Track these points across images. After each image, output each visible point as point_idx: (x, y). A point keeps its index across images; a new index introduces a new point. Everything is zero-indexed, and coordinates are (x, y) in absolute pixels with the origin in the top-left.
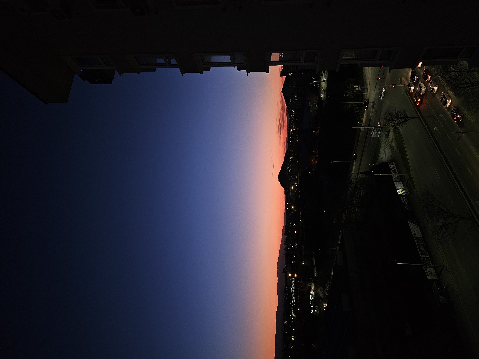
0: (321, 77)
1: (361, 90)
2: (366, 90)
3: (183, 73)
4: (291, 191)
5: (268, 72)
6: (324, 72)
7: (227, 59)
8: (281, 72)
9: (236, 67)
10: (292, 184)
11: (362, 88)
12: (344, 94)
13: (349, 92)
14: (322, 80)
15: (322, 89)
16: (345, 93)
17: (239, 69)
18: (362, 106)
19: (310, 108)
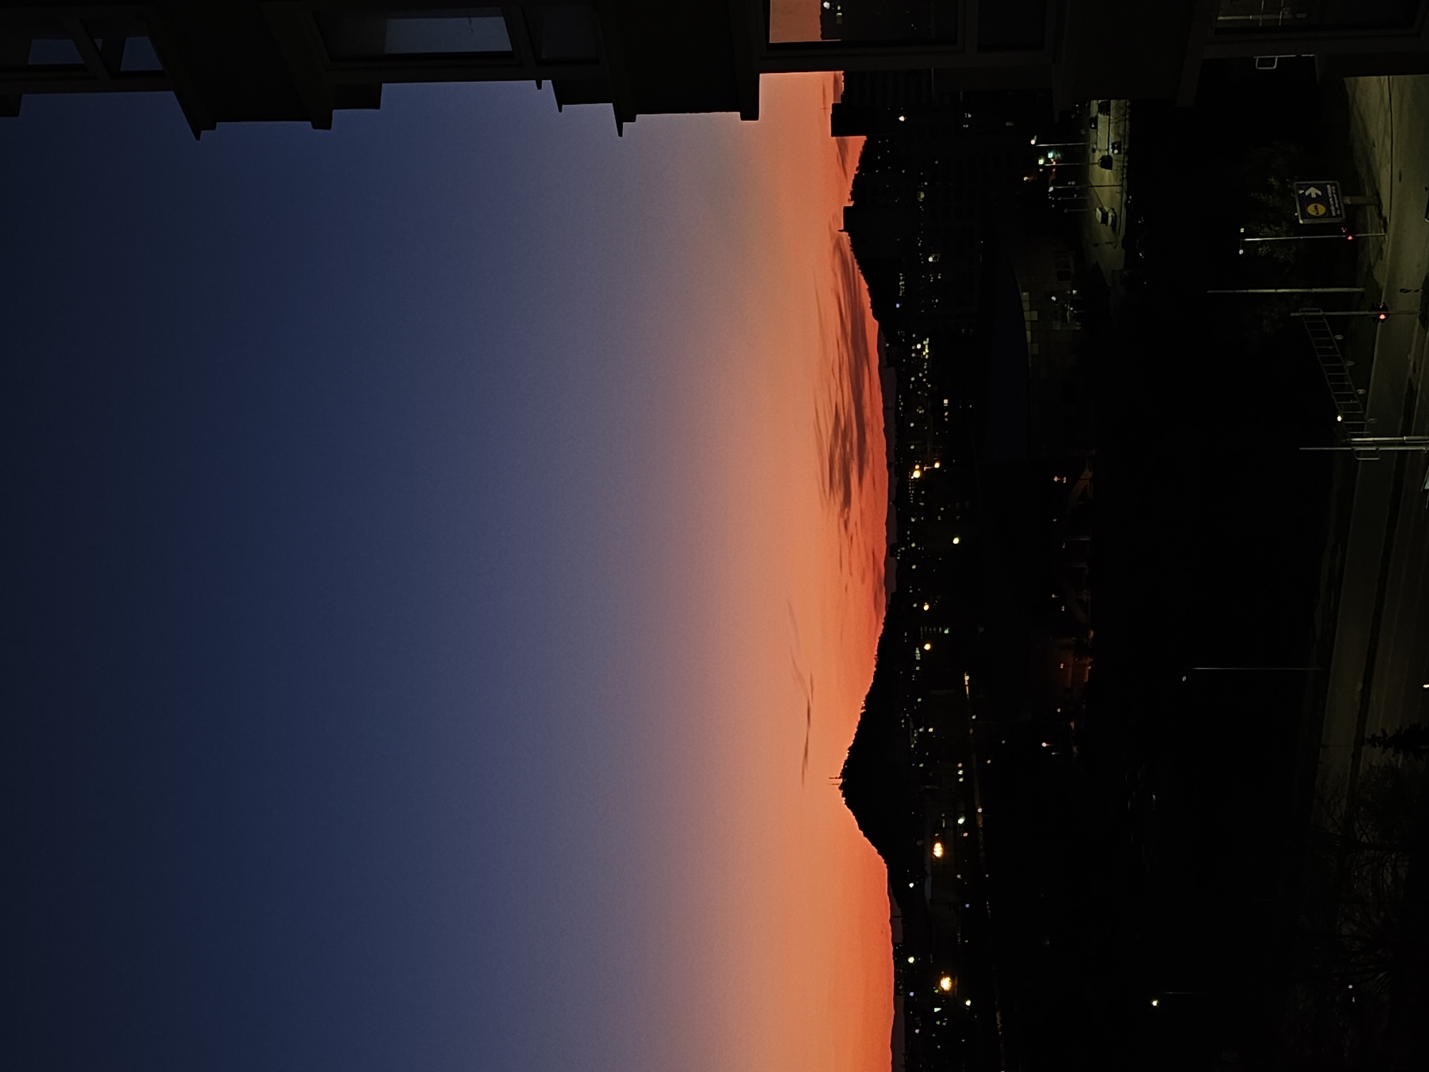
0: (1086, 138)
1: (1341, 215)
2: (1371, 210)
4: (928, 869)
5: (751, 113)
6: (1104, 109)
8: (834, 106)
9: (547, 84)
10: (938, 827)
11: (1348, 200)
12: (1238, 241)
13: (1266, 230)
14: (1098, 156)
15: (1099, 212)
16: (1246, 235)
17: (564, 97)
18: (1357, 310)
19: (1028, 333)
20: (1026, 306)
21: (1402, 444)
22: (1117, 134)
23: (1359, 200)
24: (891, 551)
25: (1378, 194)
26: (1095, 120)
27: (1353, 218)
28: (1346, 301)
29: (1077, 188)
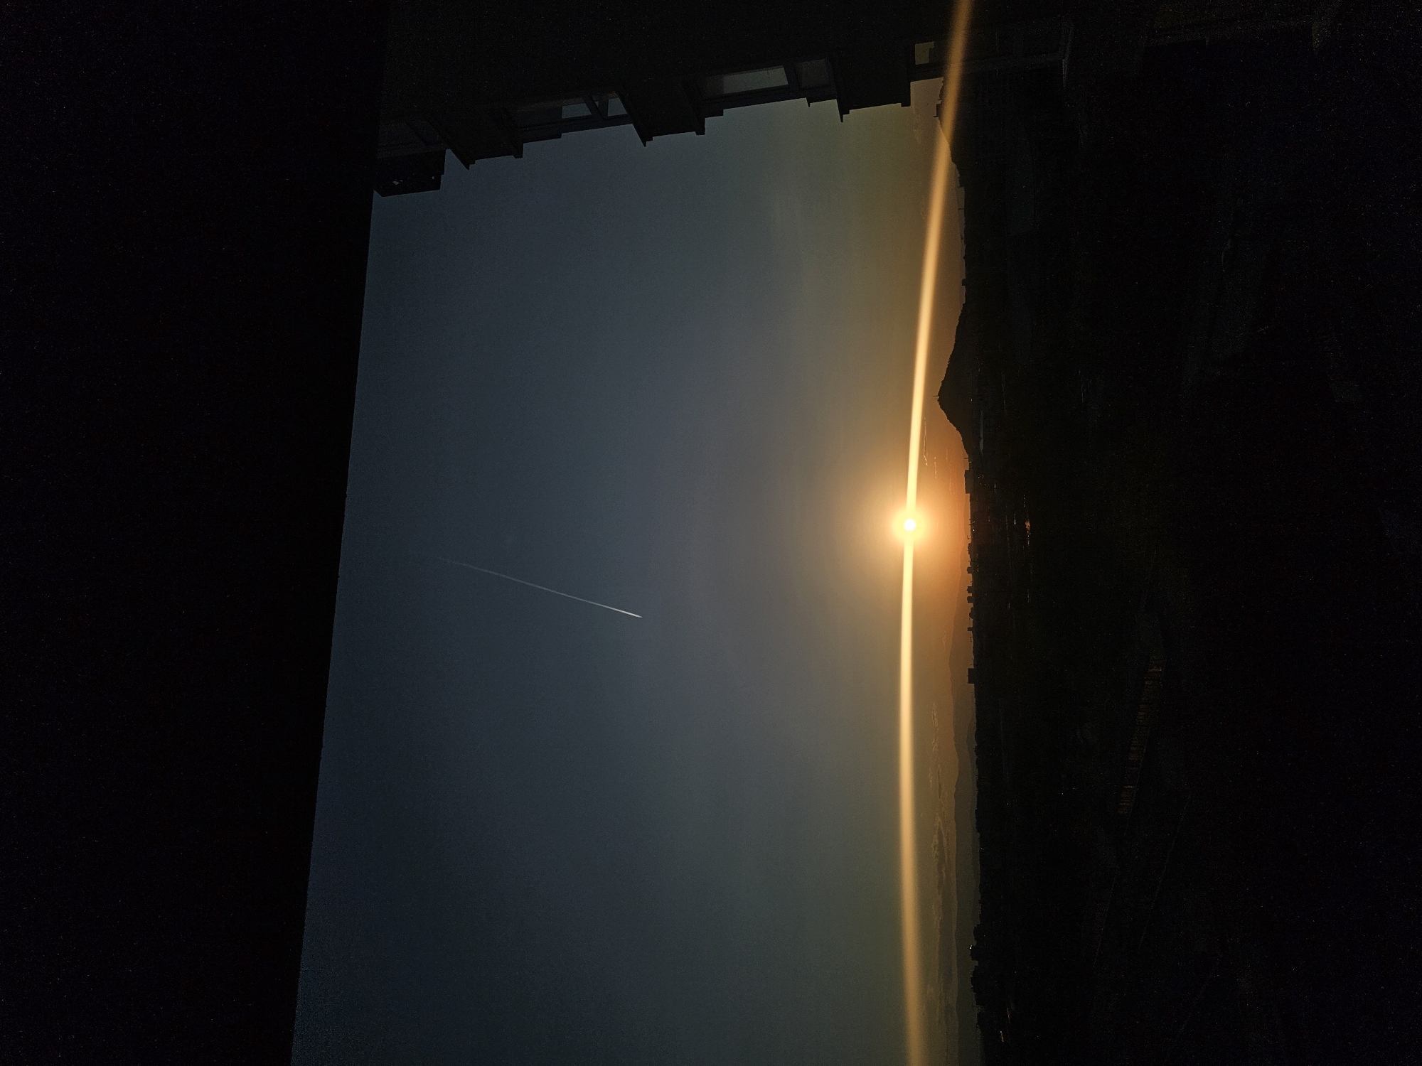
3: (645, 137)
7: (776, 77)
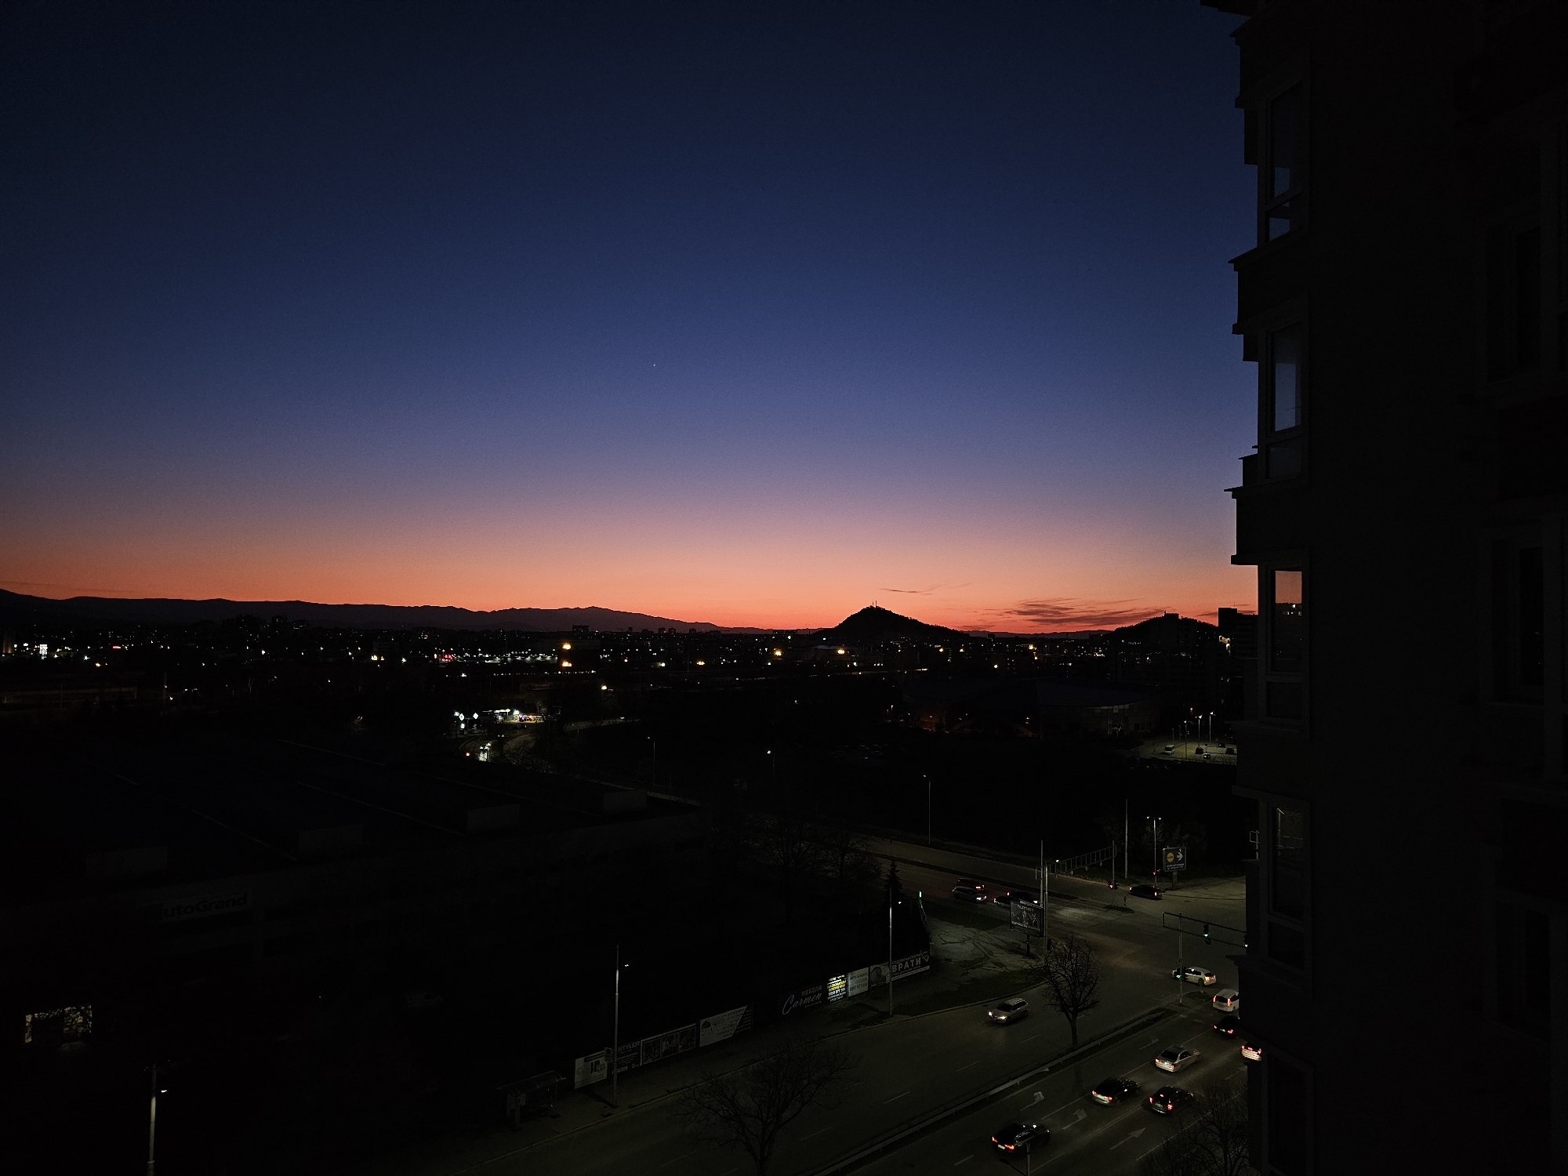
0: (1213, 741)
1: (1167, 869)
2: (1170, 885)
3: (1238, 263)
4: (832, 647)
6: (1230, 751)
7: (1286, 418)
10: (852, 652)
11: (1175, 873)
12: (1154, 816)
13: (1160, 831)
14: (1203, 747)
15: (1171, 746)
16: (1157, 821)
18: (1115, 874)
19: (1106, 708)
20: (1121, 707)
21: (1044, 891)
22: (1215, 757)
23: (1175, 880)
24: (992, 635)
25: (1178, 889)
26: (1223, 746)
27: (1165, 875)
28: (1120, 869)
29: (1186, 736)
